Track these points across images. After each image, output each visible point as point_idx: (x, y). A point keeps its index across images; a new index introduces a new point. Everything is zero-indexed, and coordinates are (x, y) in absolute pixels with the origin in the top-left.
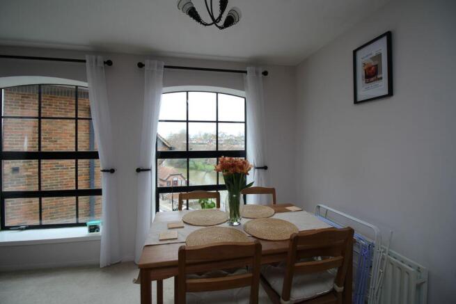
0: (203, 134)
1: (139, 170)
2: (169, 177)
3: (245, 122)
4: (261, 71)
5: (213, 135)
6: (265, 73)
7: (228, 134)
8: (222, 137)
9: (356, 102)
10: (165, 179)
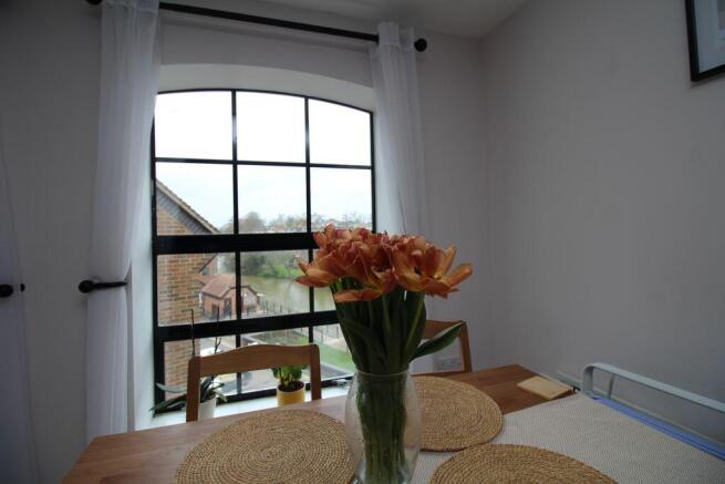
0: (285, 218)
1: (87, 287)
2: (227, 292)
3: (372, 168)
4: (413, 39)
5: (302, 220)
6: (421, 45)
7: (326, 218)
8: (317, 222)
9: (698, 76)
10: (220, 296)
